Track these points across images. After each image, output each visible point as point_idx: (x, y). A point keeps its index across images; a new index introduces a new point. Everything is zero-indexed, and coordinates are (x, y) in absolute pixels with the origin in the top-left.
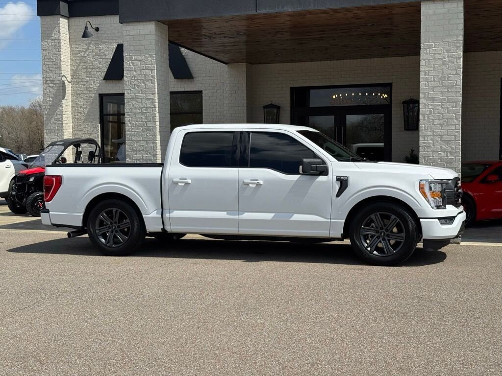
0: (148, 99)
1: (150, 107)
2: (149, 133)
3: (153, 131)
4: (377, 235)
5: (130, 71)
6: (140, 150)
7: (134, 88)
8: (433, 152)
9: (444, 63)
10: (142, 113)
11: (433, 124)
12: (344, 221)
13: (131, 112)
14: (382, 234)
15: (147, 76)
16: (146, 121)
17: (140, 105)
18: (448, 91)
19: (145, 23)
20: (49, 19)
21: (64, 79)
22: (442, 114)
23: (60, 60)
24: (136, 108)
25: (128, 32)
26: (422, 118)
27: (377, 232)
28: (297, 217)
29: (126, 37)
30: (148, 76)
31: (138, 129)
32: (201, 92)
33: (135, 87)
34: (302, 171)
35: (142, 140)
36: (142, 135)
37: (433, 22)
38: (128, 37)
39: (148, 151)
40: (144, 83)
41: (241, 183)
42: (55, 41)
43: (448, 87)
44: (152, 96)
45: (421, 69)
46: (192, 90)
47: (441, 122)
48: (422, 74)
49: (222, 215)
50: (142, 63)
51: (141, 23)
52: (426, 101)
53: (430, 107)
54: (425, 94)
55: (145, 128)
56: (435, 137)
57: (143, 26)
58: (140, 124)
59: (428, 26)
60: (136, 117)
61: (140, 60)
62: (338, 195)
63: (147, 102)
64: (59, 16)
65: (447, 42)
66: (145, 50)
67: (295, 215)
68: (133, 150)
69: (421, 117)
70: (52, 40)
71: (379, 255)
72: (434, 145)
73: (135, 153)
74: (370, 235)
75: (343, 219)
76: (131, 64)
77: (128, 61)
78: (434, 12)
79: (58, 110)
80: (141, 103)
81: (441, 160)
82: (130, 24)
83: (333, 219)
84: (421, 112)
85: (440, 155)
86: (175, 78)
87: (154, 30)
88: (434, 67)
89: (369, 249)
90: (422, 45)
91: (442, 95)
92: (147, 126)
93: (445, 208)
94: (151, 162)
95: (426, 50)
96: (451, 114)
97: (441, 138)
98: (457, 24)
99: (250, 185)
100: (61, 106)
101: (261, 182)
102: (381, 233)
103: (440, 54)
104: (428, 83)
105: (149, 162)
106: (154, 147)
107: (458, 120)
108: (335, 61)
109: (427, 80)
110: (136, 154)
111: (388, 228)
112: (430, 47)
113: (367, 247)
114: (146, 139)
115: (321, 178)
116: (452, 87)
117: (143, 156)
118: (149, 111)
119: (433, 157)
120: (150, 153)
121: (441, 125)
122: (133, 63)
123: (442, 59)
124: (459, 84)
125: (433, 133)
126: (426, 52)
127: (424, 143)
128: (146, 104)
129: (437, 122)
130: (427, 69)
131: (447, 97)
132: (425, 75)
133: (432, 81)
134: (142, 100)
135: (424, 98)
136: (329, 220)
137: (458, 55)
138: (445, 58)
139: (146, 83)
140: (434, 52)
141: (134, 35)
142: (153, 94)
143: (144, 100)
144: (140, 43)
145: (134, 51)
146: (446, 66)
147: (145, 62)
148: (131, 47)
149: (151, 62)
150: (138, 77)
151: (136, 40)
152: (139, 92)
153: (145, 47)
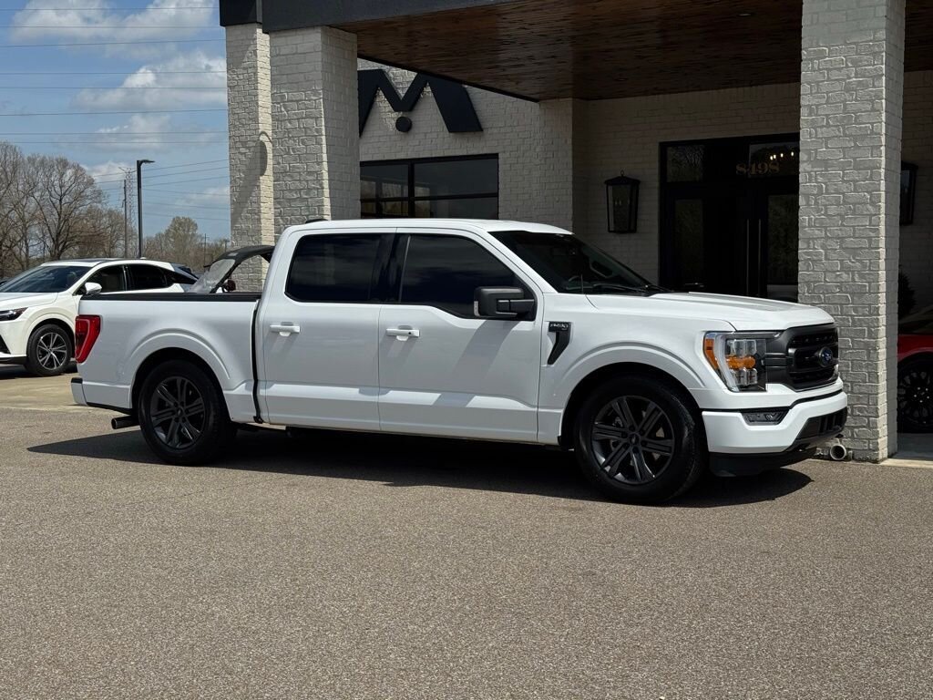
0: (310, 173)
1: (314, 188)
4: (624, 441)
5: (281, 121)
7: (288, 153)
8: (826, 271)
9: (847, 90)
10: (302, 199)
11: (826, 214)
12: (561, 411)
13: (283, 198)
14: (634, 440)
15: (308, 131)
16: (307, 213)
17: (298, 183)
18: (856, 145)
19: (305, 32)
20: (239, 30)
21: (263, 138)
22: (843, 194)
23: (257, 103)
24: (290, 190)
25: (277, 49)
26: (804, 203)
27: (624, 435)
28: (479, 401)
29: (275, 59)
30: (311, 130)
32: (496, 156)
33: (289, 151)
34: (479, 312)
38: (278, 58)
40: (303, 142)
41: (382, 334)
42: (250, 71)
43: (855, 138)
44: (318, 168)
45: (802, 102)
46: (481, 153)
47: (842, 209)
48: (804, 111)
49: (351, 393)
50: (301, 106)
51: (299, 32)
52: (812, 167)
53: (820, 179)
54: (810, 154)
56: (829, 242)
57: (302, 37)
58: (297, 219)
59: (817, 13)
60: (290, 206)
61: (297, 101)
62: (552, 360)
63: (309, 178)
64: (256, 25)
65: (854, 43)
66: (306, 81)
67: (476, 397)
69: (802, 201)
70: (244, 68)
71: (626, 481)
72: (826, 259)
74: (612, 441)
75: (560, 408)
76: (283, 109)
77: (279, 103)
79: (253, 194)
80: (300, 180)
81: (840, 287)
82: (281, 34)
83: (543, 407)
84: (801, 189)
85: (839, 280)
86: (450, 130)
87: (320, 43)
88: (828, 98)
89: (608, 469)
90: (804, 52)
91: (844, 156)
93: (765, 391)
95: (813, 63)
96: (862, 194)
97: (842, 242)
98: (876, 6)
99: (398, 337)
100: (258, 186)
101: (416, 332)
102: (631, 438)
103: (840, 69)
104: (816, 131)
107: (875, 207)
108: (747, 89)
109: (813, 124)
111: (645, 429)
112: (820, 55)
113: (605, 465)
115: (523, 326)
116: (864, 137)
118: (312, 195)
119: (826, 281)
121: (843, 219)
122: (285, 107)
123: (844, 80)
124: (878, 131)
125: (826, 234)
126: (813, 67)
127: (807, 254)
128: (307, 181)
129: (833, 210)
130: (815, 101)
131: (855, 159)
132: (810, 115)
133: (823, 126)
134: (300, 175)
135: (808, 161)
136: (536, 409)
137: (875, 69)
138: (850, 78)
139: (308, 143)
140: (829, 66)
141: (287, 55)
142: (319, 163)
143: (304, 176)
144: (297, 68)
145: (287, 85)
146: (851, 95)
147: (305, 104)
148: (283, 76)
149: (315, 103)
150: (295, 133)
151: (290, 64)
152: (295, 160)
153: (305, 76)
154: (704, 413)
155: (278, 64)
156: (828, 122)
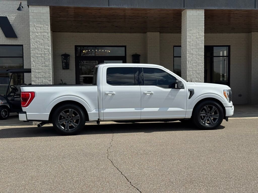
1: (47, 54)
2: (47, 68)
3: (49, 67)
4: (207, 116)
5: (34, 33)
6: (40, 78)
7: (37, 43)
8: (193, 78)
9: (197, 38)
10: (42, 57)
12: (192, 110)
13: (35, 56)
14: (209, 115)
15: (45, 36)
16: (44, 61)
18: (199, 51)
19: (43, 7)
22: (196, 61)
24: (38, 54)
25: (32, 11)
27: (206, 114)
28: (170, 109)
29: (31, 13)
31: (39, 65)
32: (22, 45)
34: (177, 87)
35: (42, 72)
36: (42, 69)
37: (192, 19)
38: (33, 13)
40: (43, 40)
41: (142, 93)
43: (198, 49)
44: (48, 48)
45: (187, 40)
46: (17, 44)
47: (196, 64)
50: (41, 29)
51: (41, 6)
52: (190, 55)
53: (191, 58)
54: (189, 52)
55: (44, 65)
56: (194, 71)
57: (42, 8)
58: (40, 63)
59: (190, 21)
60: (38, 59)
61: (40, 27)
63: (45, 50)
65: (198, 28)
67: (169, 108)
69: (187, 62)
71: (208, 125)
72: (193, 75)
73: (37, 79)
76: (35, 29)
77: (33, 27)
78: (193, 14)
80: (41, 51)
82: (34, 6)
83: (187, 109)
84: (187, 60)
85: (196, 80)
86: (6, 37)
87: (49, 11)
88: (193, 40)
90: (187, 29)
91: (196, 52)
92: (45, 64)
93: (230, 102)
94: (48, 84)
96: (200, 61)
97: (196, 72)
98: (202, 21)
99: (147, 94)
101: (153, 93)
103: (195, 34)
104: (190, 47)
105: (46, 84)
106: (49, 76)
107: (203, 64)
109: (190, 45)
110: (38, 80)
112: (191, 30)
113: (203, 122)
114: (44, 71)
115: (181, 90)
116: (200, 49)
117: (42, 81)
118: (46, 56)
120: (47, 79)
121: (196, 66)
122: (36, 29)
124: (203, 48)
126: (189, 32)
127: (189, 74)
128: (44, 51)
129: (194, 64)
130: (190, 40)
131: (198, 53)
132: (189, 43)
133: (192, 46)
135: (189, 53)
136: (186, 110)
137: (202, 34)
138: (197, 36)
139: (44, 40)
140: (193, 33)
141: (36, 13)
142: (49, 46)
143: (43, 50)
144: (40, 17)
145: (36, 22)
146: (198, 39)
147: (43, 28)
148: (35, 19)
149: (47, 28)
150: (39, 37)
151: (37, 16)
152: (40, 45)
153: (43, 20)
154: (225, 108)
155: (33, 15)
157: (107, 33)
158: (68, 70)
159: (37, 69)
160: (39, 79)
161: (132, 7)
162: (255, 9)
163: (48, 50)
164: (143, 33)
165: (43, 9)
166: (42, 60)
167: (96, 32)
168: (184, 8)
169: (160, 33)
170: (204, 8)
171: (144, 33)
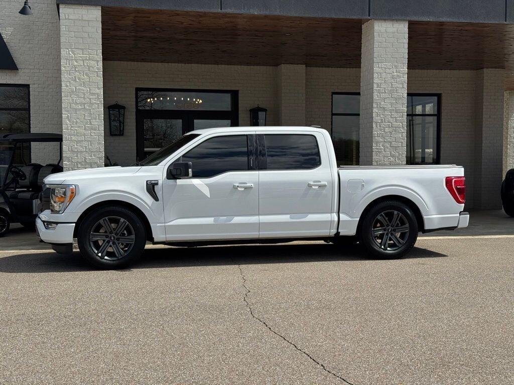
0: (93, 94)
1: (95, 103)
2: (94, 133)
3: (99, 130)
5: (69, 60)
6: (81, 152)
7: (75, 80)
8: (384, 156)
9: (393, 77)
10: (85, 110)
11: (384, 131)
13: (70, 108)
15: (91, 68)
16: (90, 118)
17: (82, 100)
18: (396, 103)
19: (89, 7)
22: (391, 123)
24: (76, 104)
25: (67, 15)
26: (375, 126)
29: (64, 21)
30: (93, 68)
31: (79, 127)
32: (28, 86)
33: (75, 78)
35: (85, 140)
36: (84, 135)
37: (384, 39)
38: (67, 21)
39: (93, 153)
40: (87, 75)
43: (396, 99)
44: (98, 91)
45: (375, 81)
46: (17, 83)
47: (391, 130)
50: (85, 53)
51: (84, 7)
52: (379, 110)
53: (382, 116)
54: (377, 105)
55: (88, 127)
56: (386, 144)
57: (86, 10)
58: (82, 121)
60: (76, 113)
61: (82, 49)
63: (91, 97)
66: (89, 38)
68: (72, 151)
72: (384, 151)
73: (75, 155)
76: (71, 53)
77: (67, 49)
78: (386, 30)
80: (84, 98)
81: (390, 164)
82: (70, 6)
84: (374, 120)
85: (389, 160)
87: (100, 16)
88: (385, 80)
90: (375, 59)
91: (391, 106)
92: (91, 124)
95: (379, 65)
96: (399, 123)
97: (391, 144)
98: (404, 43)
103: (390, 69)
104: (380, 95)
106: (99, 149)
107: (404, 129)
109: (379, 92)
110: (77, 156)
112: (382, 61)
114: (89, 139)
116: (399, 99)
117: (85, 159)
118: (93, 107)
119: (384, 161)
120: (94, 155)
121: (391, 133)
122: (73, 52)
123: (391, 73)
124: (405, 97)
125: (384, 140)
127: (377, 149)
128: (90, 99)
129: (387, 130)
130: (379, 82)
131: (396, 108)
132: (377, 87)
133: (383, 93)
134: (84, 94)
135: (377, 107)
137: (404, 71)
138: (394, 73)
139: (90, 75)
140: (385, 67)
141: (75, 20)
142: (99, 89)
143: (87, 95)
144: (82, 29)
145: (74, 38)
146: (394, 80)
147: (88, 52)
148: (71, 33)
149: (97, 52)
150: (80, 68)
151: (77, 26)
152: (81, 85)
153: (89, 35)
155: (67, 24)
156: (385, 91)
157: (200, 65)
158: (121, 138)
159: (74, 135)
160: (79, 156)
161: (267, 13)
162: (505, 22)
163: (98, 95)
164: (273, 66)
165: (88, 12)
166: (85, 116)
167: (179, 62)
168: (369, 18)
169: (306, 66)
170: (408, 18)
171: (275, 66)
